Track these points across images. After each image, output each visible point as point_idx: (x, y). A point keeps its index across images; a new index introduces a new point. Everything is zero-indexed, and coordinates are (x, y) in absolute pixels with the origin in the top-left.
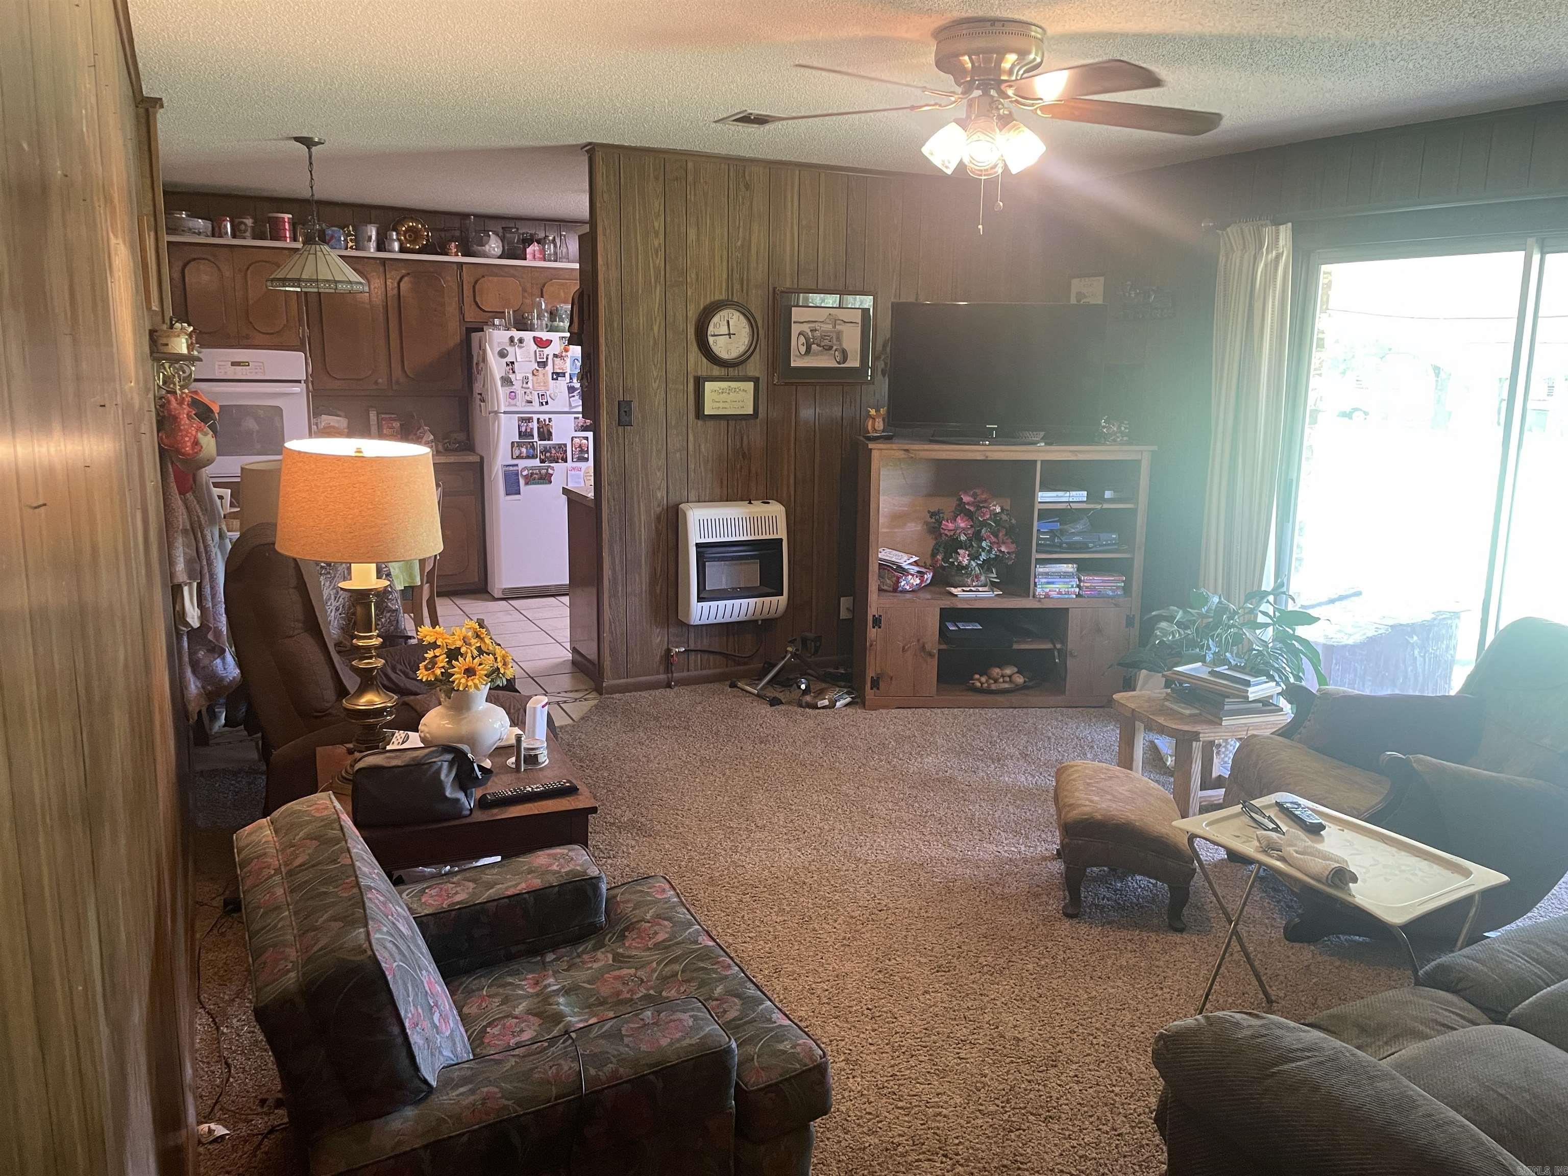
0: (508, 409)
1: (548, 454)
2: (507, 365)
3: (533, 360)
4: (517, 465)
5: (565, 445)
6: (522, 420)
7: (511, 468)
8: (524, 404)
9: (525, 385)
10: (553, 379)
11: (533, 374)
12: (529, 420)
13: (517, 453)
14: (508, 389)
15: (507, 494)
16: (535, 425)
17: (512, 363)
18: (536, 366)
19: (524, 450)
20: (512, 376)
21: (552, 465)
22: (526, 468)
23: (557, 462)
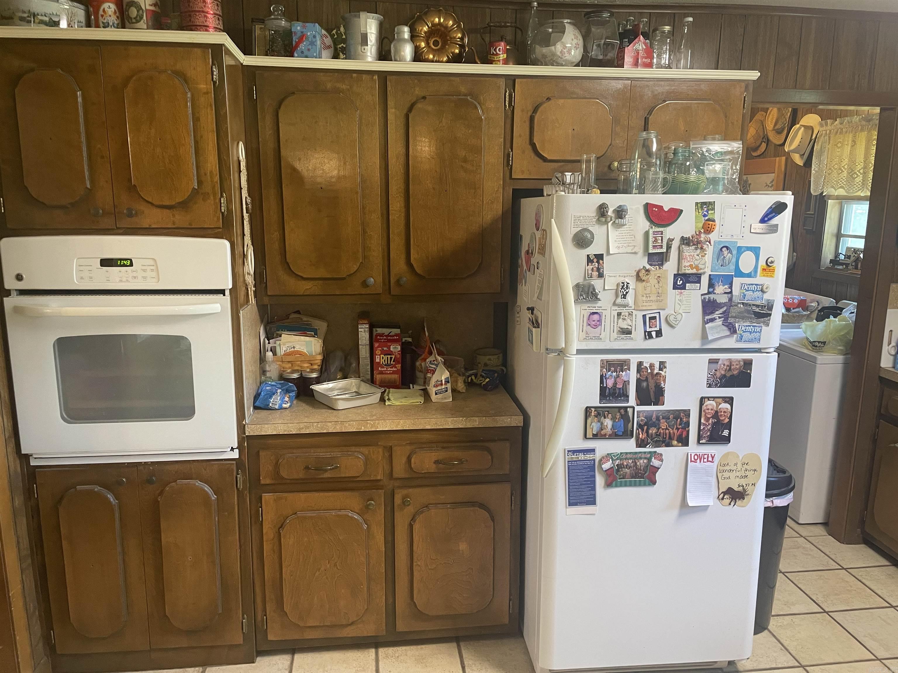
0: (584, 346)
1: (653, 431)
2: (589, 260)
3: (640, 249)
4: (593, 451)
5: (687, 413)
6: (608, 365)
7: (581, 457)
8: (615, 335)
9: (619, 301)
10: (675, 287)
11: (638, 278)
12: (623, 365)
13: (594, 427)
14: (587, 308)
15: (570, 504)
16: (632, 376)
17: (599, 257)
18: (644, 262)
19: (608, 423)
20: (597, 283)
21: (659, 450)
22: (609, 456)
23: (668, 445)
